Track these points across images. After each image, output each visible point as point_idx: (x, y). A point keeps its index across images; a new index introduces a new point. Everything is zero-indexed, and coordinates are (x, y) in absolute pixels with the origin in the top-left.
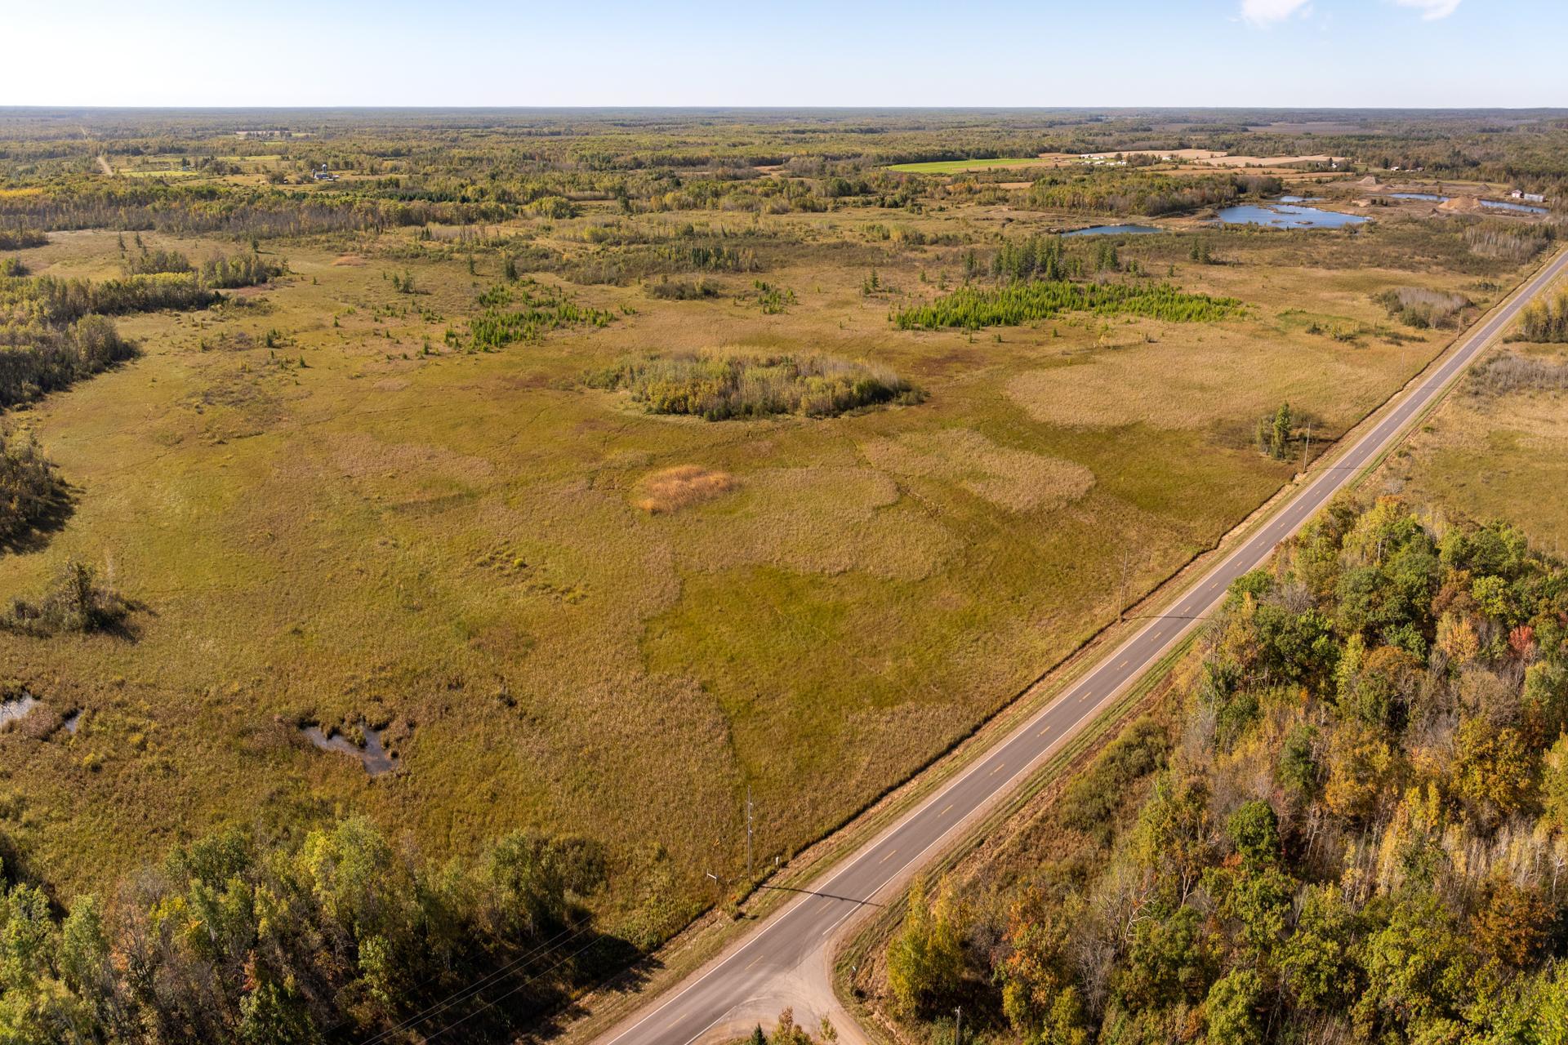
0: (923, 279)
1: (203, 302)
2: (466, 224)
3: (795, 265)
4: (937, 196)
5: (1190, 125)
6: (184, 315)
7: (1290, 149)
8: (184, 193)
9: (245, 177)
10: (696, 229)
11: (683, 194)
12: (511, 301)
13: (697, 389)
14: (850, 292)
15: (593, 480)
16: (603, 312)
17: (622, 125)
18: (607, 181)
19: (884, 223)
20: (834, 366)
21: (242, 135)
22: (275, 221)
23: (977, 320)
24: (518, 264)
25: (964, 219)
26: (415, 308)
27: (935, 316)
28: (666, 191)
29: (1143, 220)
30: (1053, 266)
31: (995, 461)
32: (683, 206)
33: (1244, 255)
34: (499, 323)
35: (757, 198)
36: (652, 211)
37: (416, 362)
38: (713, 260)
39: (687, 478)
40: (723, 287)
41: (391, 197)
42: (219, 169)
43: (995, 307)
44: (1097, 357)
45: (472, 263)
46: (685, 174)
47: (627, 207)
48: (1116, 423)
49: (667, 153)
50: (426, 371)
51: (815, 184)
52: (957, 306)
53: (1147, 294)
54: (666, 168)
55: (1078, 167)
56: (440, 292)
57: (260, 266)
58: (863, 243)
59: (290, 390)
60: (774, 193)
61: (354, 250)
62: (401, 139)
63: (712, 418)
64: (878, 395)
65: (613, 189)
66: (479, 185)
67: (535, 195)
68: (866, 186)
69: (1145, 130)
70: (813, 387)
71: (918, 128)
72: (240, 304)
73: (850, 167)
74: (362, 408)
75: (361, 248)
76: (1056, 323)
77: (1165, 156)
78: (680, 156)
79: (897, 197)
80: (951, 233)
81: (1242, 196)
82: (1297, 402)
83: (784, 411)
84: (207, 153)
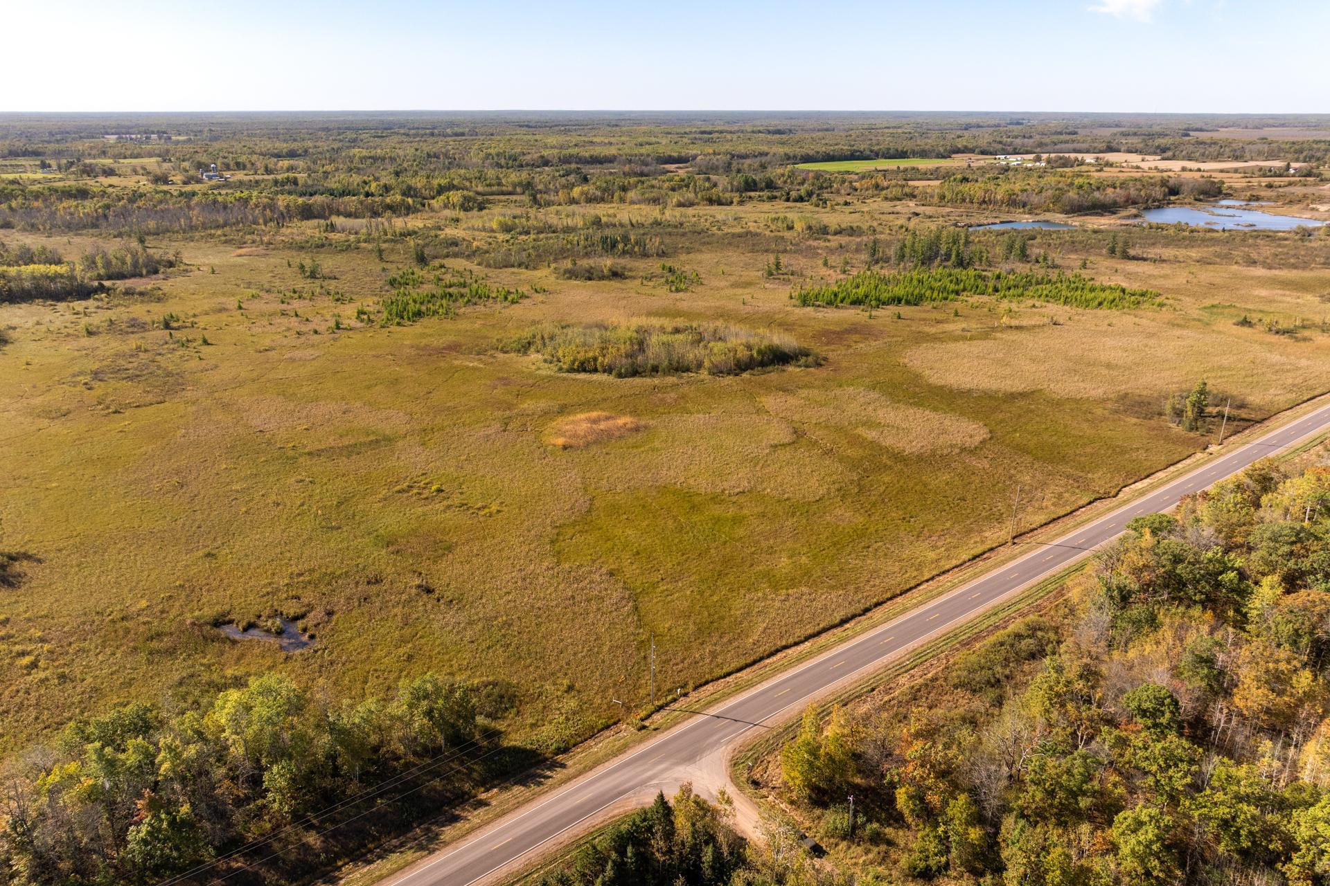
0: (826, 264)
1: (84, 293)
2: (372, 217)
3: (700, 251)
4: (843, 192)
5: (1123, 129)
6: (61, 306)
7: (1238, 153)
8: (46, 192)
9: (122, 179)
10: (604, 219)
11: (590, 189)
12: (421, 283)
13: (605, 351)
14: (754, 274)
15: (507, 424)
16: (514, 290)
17: (528, 126)
18: (514, 177)
19: (788, 215)
20: (737, 335)
21: (112, 139)
22: (163, 217)
23: (878, 299)
24: (427, 251)
25: (869, 212)
26: (323, 291)
27: (836, 295)
28: (573, 185)
29: (1059, 217)
30: (958, 255)
31: (890, 414)
32: (590, 200)
33: (1168, 253)
34: (411, 301)
35: (663, 192)
36: (560, 204)
37: (327, 336)
38: (620, 246)
39: (596, 421)
40: (630, 270)
41: (290, 193)
42: (89, 171)
43: (896, 289)
44: (999, 335)
45: (380, 252)
46: (592, 171)
47: (535, 201)
48: (1014, 390)
49: (574, 151)
50: (338, 344)
51: (722, 181)
52: (858, 287)
53: (1055, 283)
54: (573, 166)
55: (992, 167)
56: (349, 276)
57: (149, 258)
58: (767, 233)
59: (193, 364)
60: (680, 187)
61: (254, 242)
62: (295, 140)
63: (620, 376)
64: (779, 358)
65: (520, 184)
66: (383, 181)
67: (441, 190)
68: (772, 181)
69: (1070, 133)
70: (715, 350)
71: (827, 130)
72: (129, 293)
73: (756, 165)
74: (271, 376)
75: (262, 241)
76: (958, 305)
77: (1089, 158)
78: (587, 155)
79: (803, 192)
80: (855, 225)
81: (1172, 198)
82: (1216, 385)
83: (688, 370)
84: (72, 156)
